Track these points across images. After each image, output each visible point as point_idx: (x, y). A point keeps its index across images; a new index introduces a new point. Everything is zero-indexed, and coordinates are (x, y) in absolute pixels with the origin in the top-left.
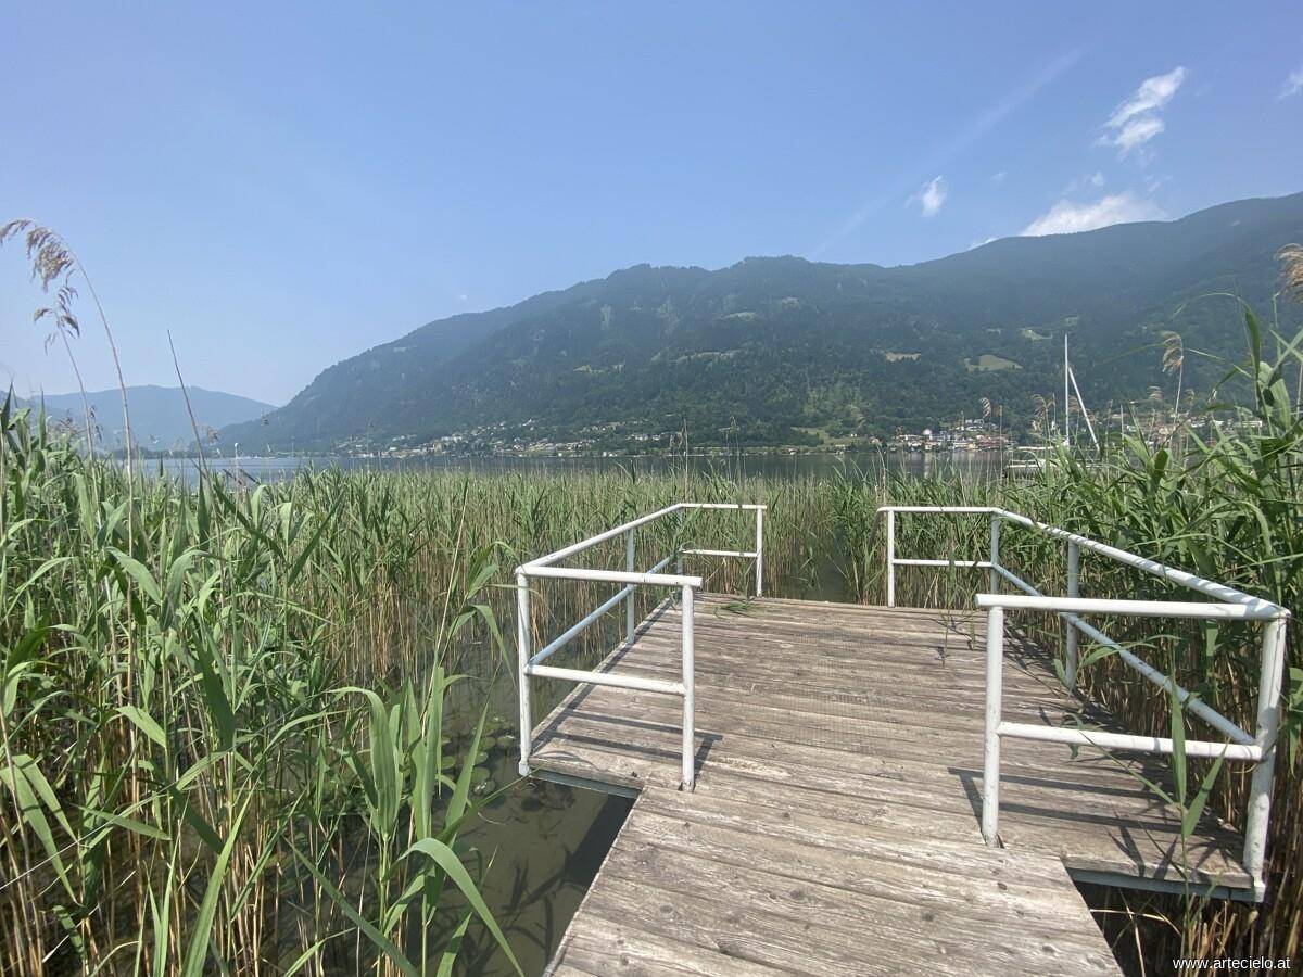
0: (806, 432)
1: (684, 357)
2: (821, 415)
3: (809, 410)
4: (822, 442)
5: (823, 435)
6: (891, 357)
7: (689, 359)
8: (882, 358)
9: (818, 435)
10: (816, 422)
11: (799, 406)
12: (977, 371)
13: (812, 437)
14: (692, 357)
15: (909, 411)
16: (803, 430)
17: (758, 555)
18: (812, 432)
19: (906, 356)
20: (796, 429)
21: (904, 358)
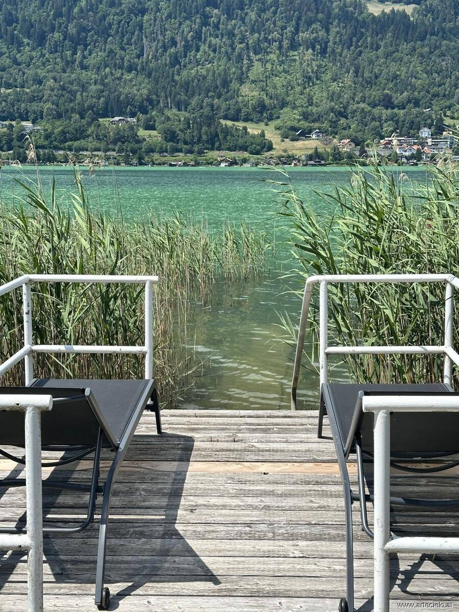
0: (245, 129)
2: (267, 101)
3: (249, 93)
4: (270, 148)
5: (272, 135)
6: (375, 9)
8: (361, 9)
9: (263, 135)
10: (262, 112)
11: (234, 85)
13: (253, 137)
15: (398, 98)
16: (240, 125)
17: (146, 348)
18: (254, 130)
19: (397, 7)
20: (229, 123)
21: (393, 11)
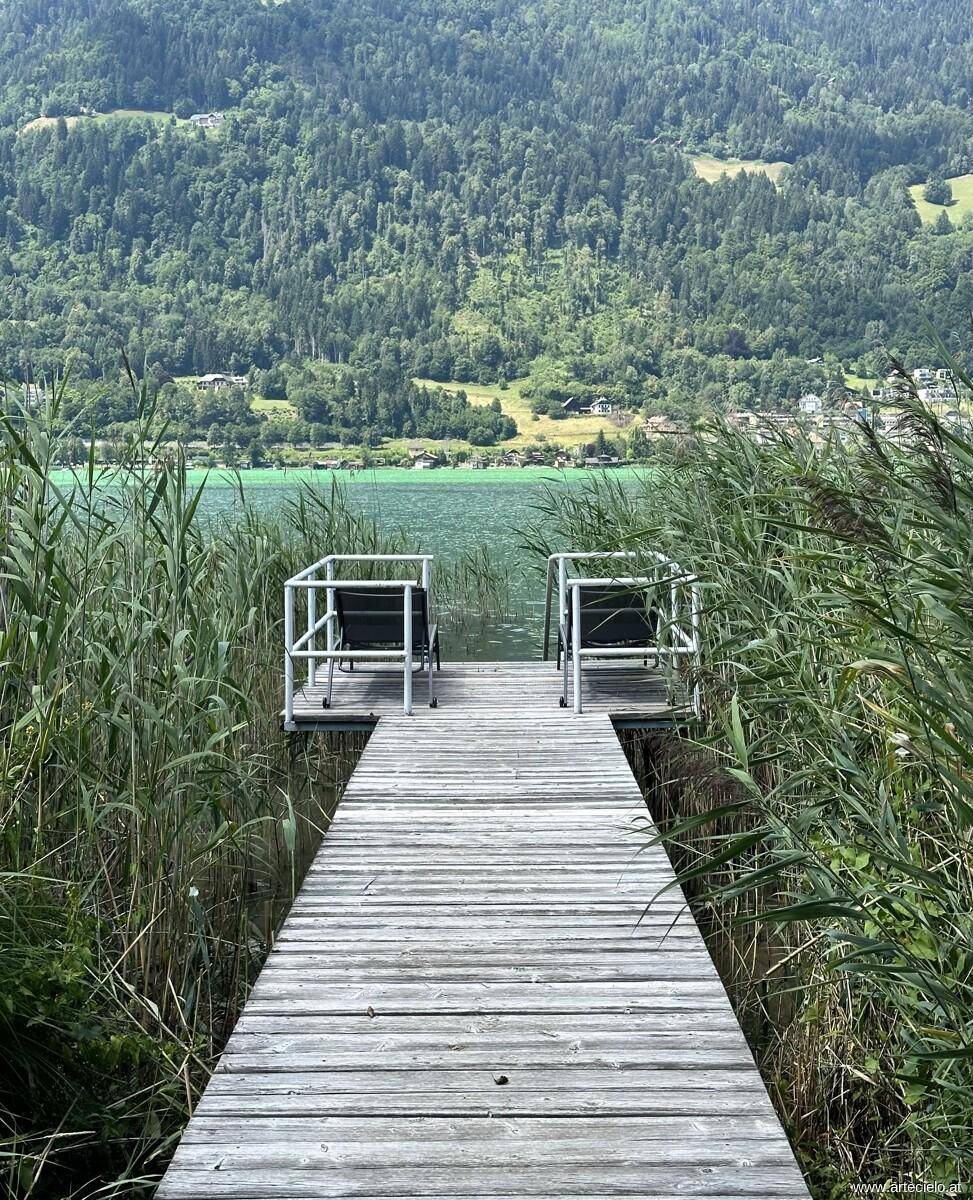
0: (462, 395)
1: (45, 122)
2: (505, 344)
3: (469, 328)
4: (512, 432)
5: (514, 408)
6: (708, 171)
7: (63, 127)
8: (682, 171)
9: (497, 407)
10: (496, 364)
11: (440, 313)
12: (944, 227)
13: (478, 411)
14: (71, 122)
15: (757, 338)
16: (453, 388)
18: (479, 397)
19: (751, 167)
20: (431, 385)
21: (742, 175)
